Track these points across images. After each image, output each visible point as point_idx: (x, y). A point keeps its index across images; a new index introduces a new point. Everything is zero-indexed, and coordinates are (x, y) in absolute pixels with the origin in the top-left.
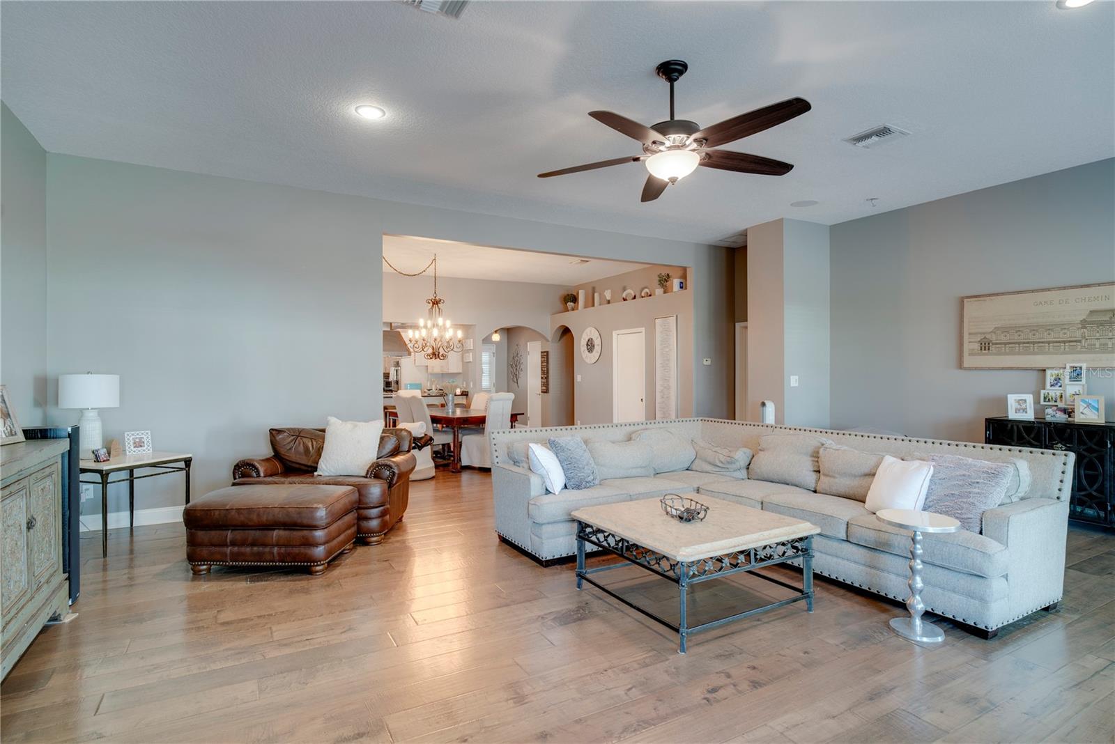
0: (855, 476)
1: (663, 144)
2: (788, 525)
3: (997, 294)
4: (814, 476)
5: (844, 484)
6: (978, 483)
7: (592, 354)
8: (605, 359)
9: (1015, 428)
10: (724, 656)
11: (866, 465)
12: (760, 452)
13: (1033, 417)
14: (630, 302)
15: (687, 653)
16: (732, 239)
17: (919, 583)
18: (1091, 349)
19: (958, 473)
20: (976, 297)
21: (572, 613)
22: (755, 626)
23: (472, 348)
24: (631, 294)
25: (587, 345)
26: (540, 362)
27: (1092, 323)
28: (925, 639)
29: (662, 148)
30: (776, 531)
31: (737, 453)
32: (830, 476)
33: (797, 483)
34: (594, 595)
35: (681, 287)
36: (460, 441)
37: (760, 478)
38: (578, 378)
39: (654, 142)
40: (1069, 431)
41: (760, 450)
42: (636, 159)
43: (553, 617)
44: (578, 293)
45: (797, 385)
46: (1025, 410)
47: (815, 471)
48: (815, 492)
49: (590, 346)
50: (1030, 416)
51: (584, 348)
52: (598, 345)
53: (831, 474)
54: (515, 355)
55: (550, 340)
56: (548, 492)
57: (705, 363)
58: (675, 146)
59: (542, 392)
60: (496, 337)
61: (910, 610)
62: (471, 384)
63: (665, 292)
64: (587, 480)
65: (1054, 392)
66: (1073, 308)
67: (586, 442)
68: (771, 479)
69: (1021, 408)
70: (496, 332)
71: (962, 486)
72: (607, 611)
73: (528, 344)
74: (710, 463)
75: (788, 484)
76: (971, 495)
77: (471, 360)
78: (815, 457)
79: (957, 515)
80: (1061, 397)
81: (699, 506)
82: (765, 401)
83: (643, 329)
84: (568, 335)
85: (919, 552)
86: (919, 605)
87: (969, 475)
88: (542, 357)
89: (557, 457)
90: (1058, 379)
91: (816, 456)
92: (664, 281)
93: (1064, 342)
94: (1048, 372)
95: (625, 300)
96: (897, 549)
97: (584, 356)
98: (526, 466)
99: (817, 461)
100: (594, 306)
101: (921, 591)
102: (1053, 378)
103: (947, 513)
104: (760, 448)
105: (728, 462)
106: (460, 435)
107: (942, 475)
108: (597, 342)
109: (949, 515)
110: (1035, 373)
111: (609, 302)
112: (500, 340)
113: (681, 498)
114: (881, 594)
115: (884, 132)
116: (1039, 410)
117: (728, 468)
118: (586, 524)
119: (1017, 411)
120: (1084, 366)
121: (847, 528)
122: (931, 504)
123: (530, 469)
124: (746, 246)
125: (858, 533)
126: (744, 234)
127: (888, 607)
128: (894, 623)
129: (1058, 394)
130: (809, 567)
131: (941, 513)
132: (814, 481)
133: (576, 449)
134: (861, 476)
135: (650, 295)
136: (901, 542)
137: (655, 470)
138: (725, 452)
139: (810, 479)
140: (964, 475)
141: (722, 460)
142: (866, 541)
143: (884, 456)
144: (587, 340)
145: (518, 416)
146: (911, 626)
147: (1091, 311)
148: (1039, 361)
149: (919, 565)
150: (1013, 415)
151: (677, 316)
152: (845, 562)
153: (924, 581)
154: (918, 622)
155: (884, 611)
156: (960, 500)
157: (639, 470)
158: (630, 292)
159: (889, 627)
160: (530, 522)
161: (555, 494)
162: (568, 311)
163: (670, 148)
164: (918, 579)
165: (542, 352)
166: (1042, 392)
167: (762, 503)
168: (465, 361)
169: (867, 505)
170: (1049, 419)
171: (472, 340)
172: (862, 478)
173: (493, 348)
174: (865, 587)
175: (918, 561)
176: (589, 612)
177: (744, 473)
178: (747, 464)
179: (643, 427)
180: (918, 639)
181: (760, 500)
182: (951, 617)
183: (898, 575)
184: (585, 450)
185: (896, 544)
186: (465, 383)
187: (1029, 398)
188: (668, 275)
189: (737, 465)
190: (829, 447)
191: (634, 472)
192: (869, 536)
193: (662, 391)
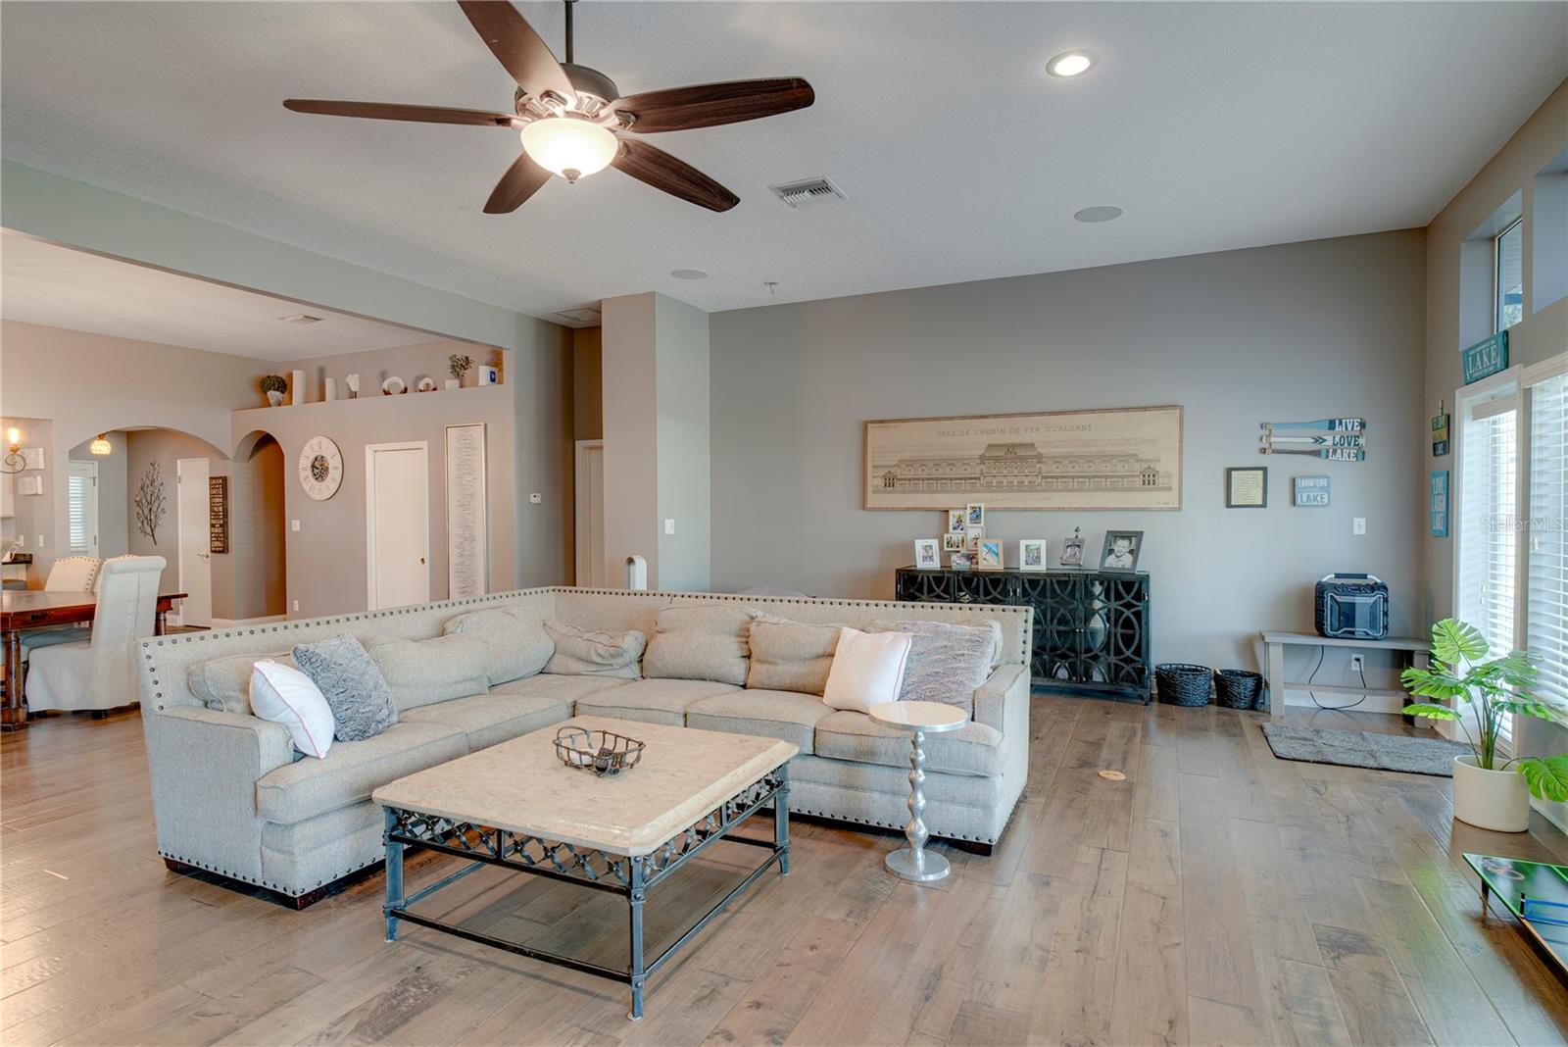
0: (804, 660)
1: (563, 101)
2: (761, 749)
3: (902, 421)
4: (742, 664)
5: (788, 672)
6: (963, 655)
7: (323, 484)
8: (351, 489)
9: (926, 579)
10: (704, 998)
11: (819, 640)
12: (659, 635)
13: (939, 566)
14: (396, 397)
15: (645, 1014)
16: (574, 314)
17: (921, 802)
18: (989, 488)
19: (938, 644)
20: (881, 422)
21: (395, 1002)
22: (724, 923)
23: (42, 466)
24: (397, 384)
25: (313, 466)
26: (208, 500)
27: (990, 458)
28: (931, 878)
29: (559, 110)
30: (750, 765)
31: (626, 640)
32: (769, 663)
33: (718, 678)
34: (425, 944)
35: (493, 380)
36: (23, 658)
37: (661, 675)
38: (294, 525)
39: (548, 94)
40: (976, 579)
41: (659, 632)
42: (503, 121)
43: (352, 1026)
44: (290, 376)
45: (673, 532)
46: (931, 558)
47: (742, 657)
48: (744, 687)
49: (319, 469)
50: (935, 565)
51: (305, 473)
52: (335, 468)
53: (770, 659)
54: (148, 482)
55: (231, 458)
56: (300, 756)
57: (533, 500)
58: (578, 114)
59: (212, 551)
60: (102, 448)
61: (909, 839)
62: (41, 538)
63: (461, 387)
64: (378, 717)
65: (955, 536)
66: (973, 440)
67: (364, 643)
68: (679, 675)
69: (927, 558)
70: (101, 437)
71: (945, 661)
72: (464, 973)
73: (179, 461)
74: (581, 660)
75: (705, 680)
76: (958, 672)
77: (40, 492)
78: (743, 636)
79: (945, 700)
80: (963, 541)
81: (621, 744)
82: (634, 557)
83: (424, 444)
84: (269, 449)
85: (922, 758)
86: (921, 830)
87: (952, 647)
88: (212, 487)
89: (316, 683)
90: (959, 521)
91: (745, 635)
92: (460, 367)
93: (965, 479)
94: (951, 513)
95: (387, 393)
96: (884, 757)
97: (306, 487)
98: (240, 707)
99: (747, 643)
100: (322, 398)
101: (923, 811)
102: (955, 520)
103: (933, 699)
104: (657, 628)
105: (612, 656)
106: (24, 649)
107: (920, 649)
108: (333, 463)
109: (935, 701)
110: (937, 514)
111: (353, 395)
112: (111, 453)
113: (586, 731)
114: (860, 822)
115: (820, 188)
116: (945, 557)
117: (611, 665)
118: (405, 811)
119: (925, 558)
120: (983, 506)
121: (815, 736)
122: (909, 689)
123: (253, 714)
124: (599, 328)
125: (832, 743)
126: (596, 309)
127: (870, 838)
128: (891, 861)
129: (960, 538)
130: (784, 807)
131: (924, 700)
132: (743, 672)
133: (351, 661)
134: (812, 659)
135: (435, 389)
136: (887, 747)
137: (490, 679)
138: (603, 639)
139: (737, 669)
140: (945, 646)
141: (603, 653)
142: (842, 752)
143: (841, 629)
144: (312, 459)
145: (173, 601)
146: (911, 860)
147: (989, 446)
148: (942, 500)
149: (920, 776)
150: (921, 565)
151: (486, 426)
152: (812, 786)
153: (926, 797)
154: (920, 854)
155: (869, 846)
156: (947, 679)
157: (467, 685)
158: (395, 381)
159: (885, 868)
160: (260, 824)
161: (318, 758)
162: (270, 406)
163: (568, 114)
164: (920, 796)
165: (211, 478)
166: (946, 536)
167: (685, 715)
168: (21, 492)
169: (824, 700)
170: (955, 567)
171: (41, 451)
172: (814, 661)
173: (93, 469)
174: (839, 817)
175: (920, 772)
176: (430, 988)
177: (635, 670)
178: (640, 654)
179: (462, 608)
180: (923, 879)
181: (682, 712)
182: (949, 836)
183: (883, 792)
184: (368, 663)
185: (883, 751)
186: (22, 537)
187: (935, 543)
188: (467, 358)
189: (627, 658)
190: (763, 620)
191: (461, 689)
192: (846, 745)
193: (460, 546)
